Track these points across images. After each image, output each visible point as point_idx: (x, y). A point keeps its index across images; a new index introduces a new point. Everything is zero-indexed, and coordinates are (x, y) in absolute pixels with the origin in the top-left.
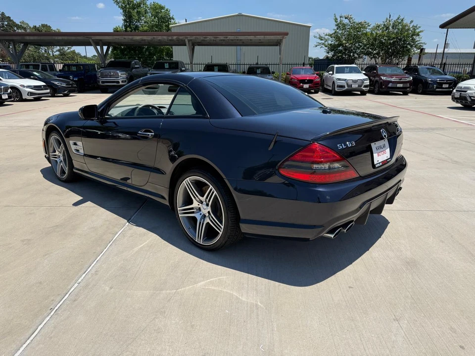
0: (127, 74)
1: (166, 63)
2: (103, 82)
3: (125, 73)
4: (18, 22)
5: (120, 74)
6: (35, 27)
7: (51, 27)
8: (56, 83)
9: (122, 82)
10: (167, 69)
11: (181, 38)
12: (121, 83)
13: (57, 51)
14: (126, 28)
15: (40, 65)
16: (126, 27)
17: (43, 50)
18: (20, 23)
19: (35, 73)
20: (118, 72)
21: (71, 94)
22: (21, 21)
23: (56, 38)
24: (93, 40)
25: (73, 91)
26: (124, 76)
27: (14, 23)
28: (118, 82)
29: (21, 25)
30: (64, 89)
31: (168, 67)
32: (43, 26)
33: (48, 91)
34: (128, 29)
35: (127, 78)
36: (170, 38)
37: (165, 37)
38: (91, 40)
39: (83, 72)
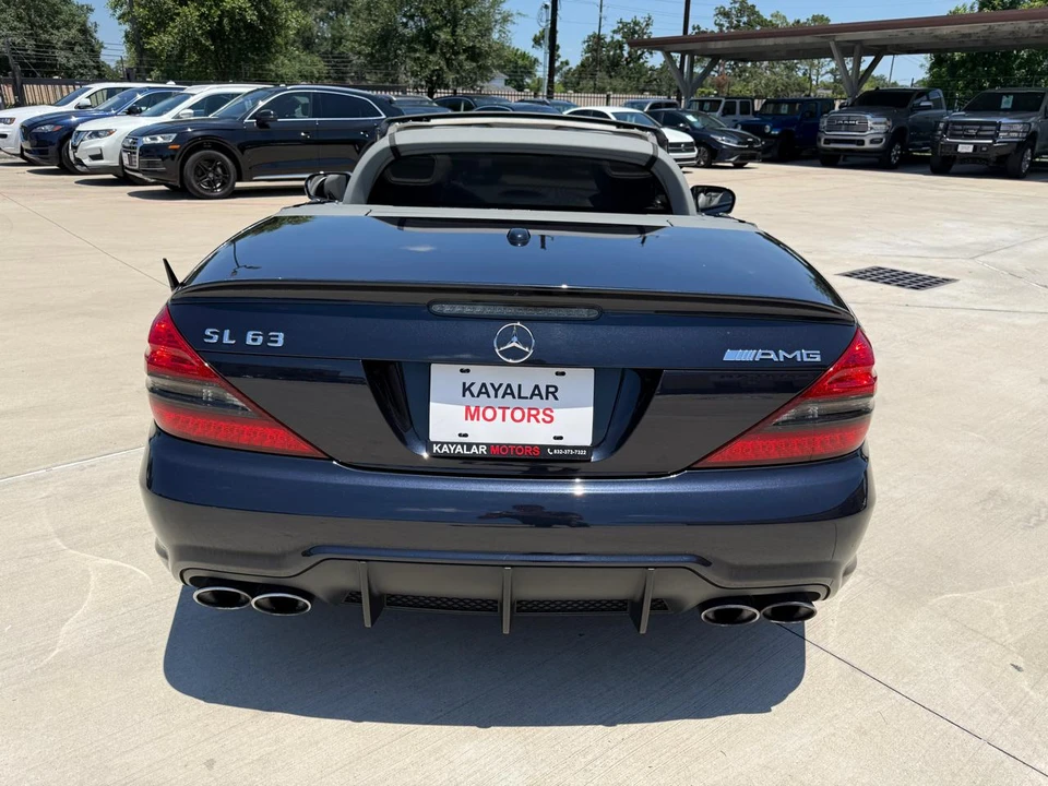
0: (890, 123)
1: (1007, 95)
2: (828, 141)
3: (884, 120)
4: (767, 16)
5: (870, 123)
6: (798, 22)
7: (829, 20)
8: (719, 139)
9: (872, 142)
10: (1006, 110)
12: (867, 145)
13: (827, 73)
15: (724, 100)
17: (801, 68)
18: (772, 16)
19: (691, 118)
20: (868, 117)
21: (749, 165)
22: (774, 12)
23: (763, 42)
24: (837, 43)
25: (753, 158)
26: (882, 128)
27: (759, 16)
28: (862, 143)
29: (771, 21)
30: (731, 152)
31: (1009, 106)
32: (815, 19)
33: (694, 154)
34: (986, 10)
35: (887, 132)
36: (1038, 25)
37: (1024, 25)
38: (832, 44)
39: (799, 117)
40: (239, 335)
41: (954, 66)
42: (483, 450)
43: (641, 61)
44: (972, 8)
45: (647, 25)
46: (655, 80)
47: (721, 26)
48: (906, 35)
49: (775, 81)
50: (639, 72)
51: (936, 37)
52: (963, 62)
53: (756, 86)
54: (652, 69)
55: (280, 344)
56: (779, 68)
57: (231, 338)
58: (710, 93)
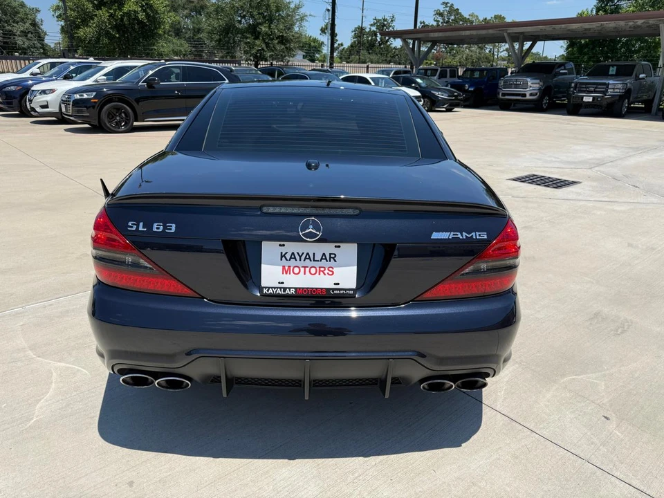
0: (542, 83)
1: (613, 66)
2: (504, 95)
3: (538, 81)
4: (466, 15)
5: (529, 84)
6: (486, 19)
7: (505, 18)
8: (437, 93)
9: (531, 95)
10: (612, 75)
11: (651, 21)
12: (528, 97)
13: (504, 50)
14: (597, 12)
15: (439, 69)
16: (598, 10)
18: (469, 15)
19: (419, 80)
20: (529, 79)
21: (456, 109)
22: (471, 13)
23: (464, 33)
24: (509, 34)
25: (458, 105)
26: (537, 86)
27: (461, 15)
28: (524, 95)
29: (469, 19)
30: (444, 102)
31: (614, 73)
32: (496, 17)
34: (601, 13)
35: (540, 89)
36: (631, 24)
37: (622, 23)
38: (505, 34)
39: (486, 80)
40: (148, 225)
41: (582, 47)
42: (293, 291)
43: (389, 43)
44: (592, 11)
45: (392, 21)
46: (397, 55)
47: (438, 21)
48: (551, 29)
49: (471, 56)
50: (387, 50)
51: (569, 30)
52: (586, 45)
53: (460, 59)
54: (395, 48)
55: (173, 231)
56: (474, 48)
57: (143, 227)
58: (431, 64)
